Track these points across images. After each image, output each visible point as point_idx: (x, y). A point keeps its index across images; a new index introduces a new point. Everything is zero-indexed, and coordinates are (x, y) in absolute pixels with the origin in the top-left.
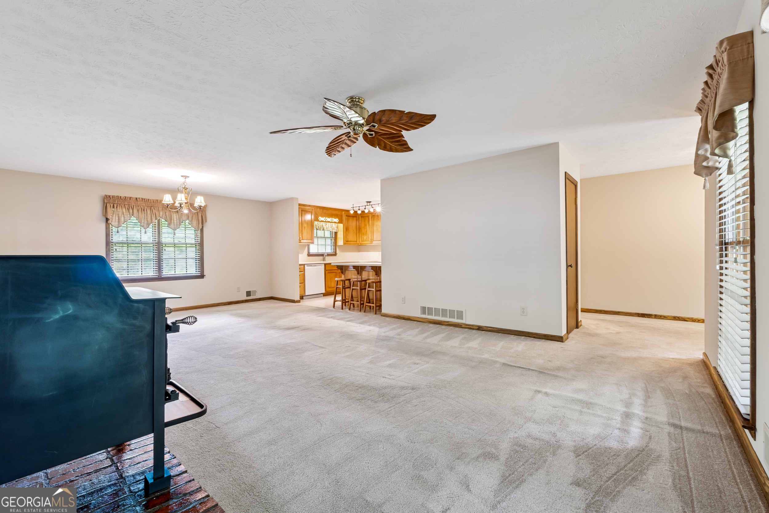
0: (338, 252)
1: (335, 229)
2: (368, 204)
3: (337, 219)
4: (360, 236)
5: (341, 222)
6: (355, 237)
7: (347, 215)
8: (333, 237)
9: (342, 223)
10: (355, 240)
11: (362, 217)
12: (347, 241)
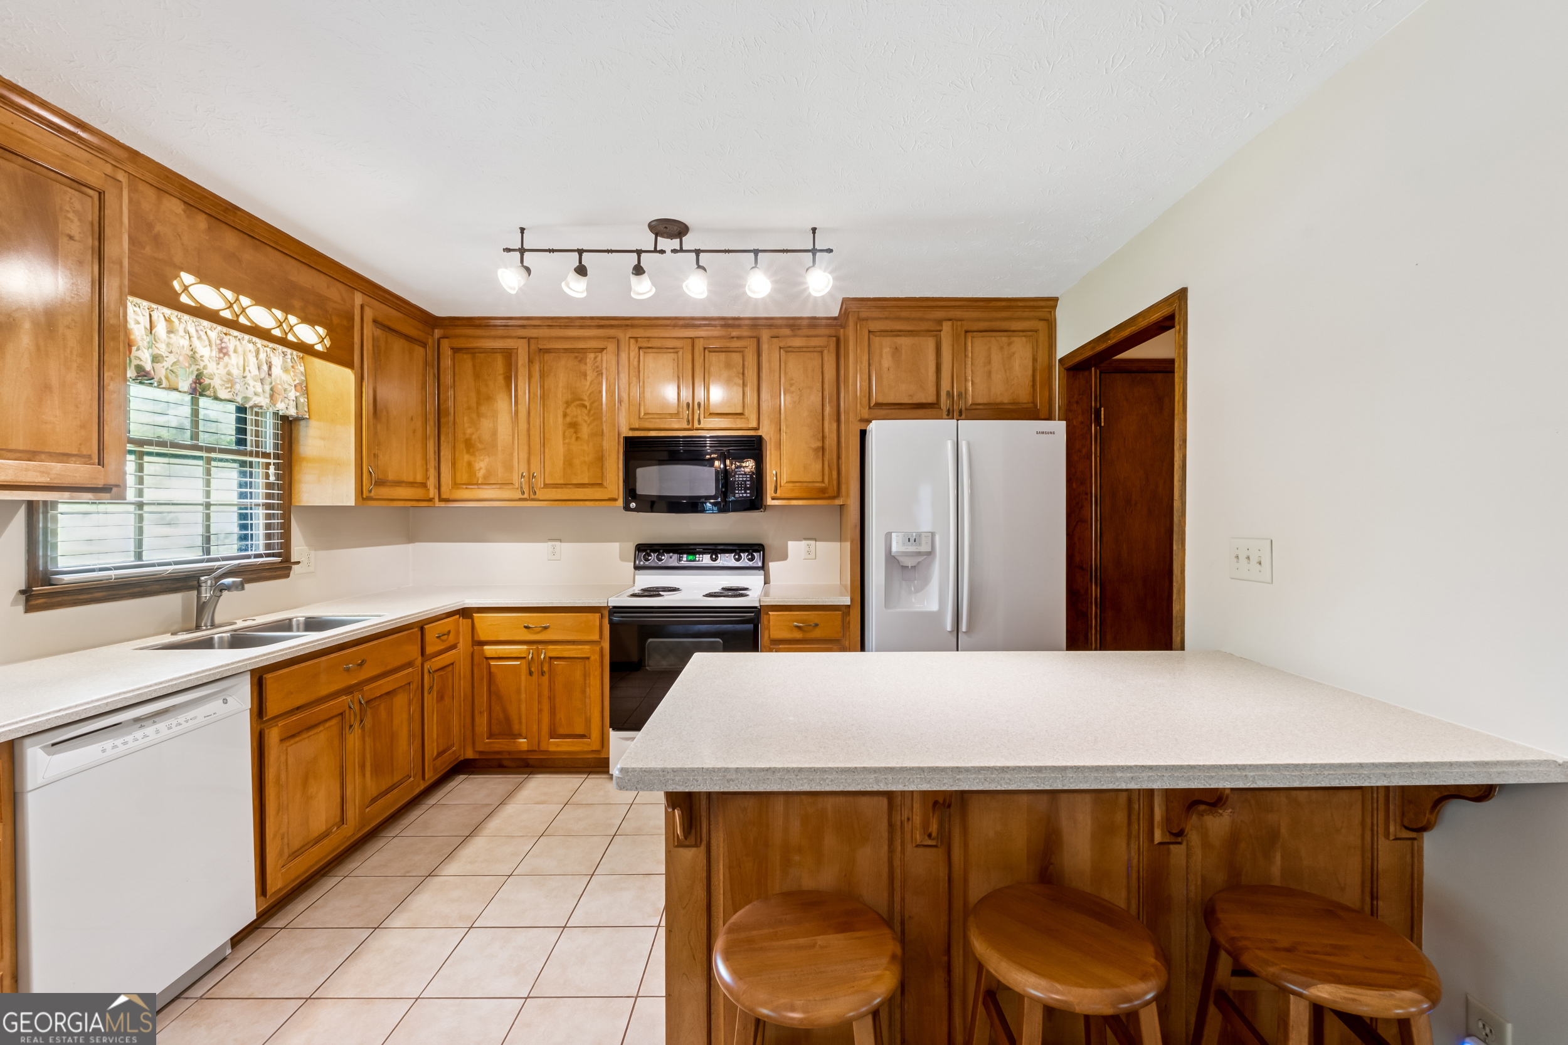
0: (299, 548)
1: (292, 394)
2: (665, 243)
3: (321, 330)
4: (446, 453)
5: (339, 354)
6: (419, 461)
7: (380, 319)
8: (270, 449)
9: (349, 365)
10: (419, 478)
11: (456, 350)
12: (380, 483)
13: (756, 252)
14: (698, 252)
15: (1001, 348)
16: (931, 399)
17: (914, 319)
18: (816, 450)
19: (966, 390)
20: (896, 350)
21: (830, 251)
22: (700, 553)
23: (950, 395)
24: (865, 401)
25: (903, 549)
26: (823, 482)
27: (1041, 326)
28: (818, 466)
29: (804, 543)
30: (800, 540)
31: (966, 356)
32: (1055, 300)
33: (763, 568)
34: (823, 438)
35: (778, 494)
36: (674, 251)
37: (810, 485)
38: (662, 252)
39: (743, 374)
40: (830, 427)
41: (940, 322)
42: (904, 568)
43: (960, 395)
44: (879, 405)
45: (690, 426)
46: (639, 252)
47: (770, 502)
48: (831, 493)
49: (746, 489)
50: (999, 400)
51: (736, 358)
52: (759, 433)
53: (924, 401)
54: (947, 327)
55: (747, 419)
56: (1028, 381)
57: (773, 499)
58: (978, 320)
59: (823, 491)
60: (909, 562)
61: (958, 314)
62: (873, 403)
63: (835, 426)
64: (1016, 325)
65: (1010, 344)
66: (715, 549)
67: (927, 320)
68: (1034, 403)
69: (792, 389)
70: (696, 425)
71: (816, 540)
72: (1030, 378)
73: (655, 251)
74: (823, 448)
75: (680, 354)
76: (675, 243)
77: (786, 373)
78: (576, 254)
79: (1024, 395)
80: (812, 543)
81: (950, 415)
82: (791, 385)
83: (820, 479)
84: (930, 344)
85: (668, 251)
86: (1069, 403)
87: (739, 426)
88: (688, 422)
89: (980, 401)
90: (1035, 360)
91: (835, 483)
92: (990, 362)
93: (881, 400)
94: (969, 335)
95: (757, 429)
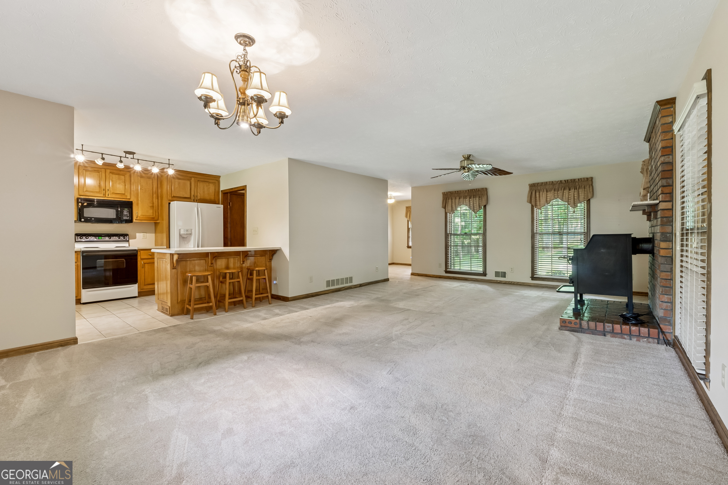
2: (129, 156)
13: (154, 162)
14: (138, 160)
15: (207, 186)
16: (189, 196)
17: (184, 176)
18: (151, 207)
19: (198, 195)
20: (179, 183)
21: (173, 165)
22: (103, 237)
23: (194, 196)
24: (170, 195)
25: (184, 233)
26: (153, 216)
27: (217, 182)
28: (152, 211)
29: (142, 234)
30: (141, 233)
31: (198, 187)
32: (220, 176)
33: (128, 241)
34: (153, 203)
35: (138, 219)
36: (131, 158)
37: (149, 216)
38: (128, 158)
39: (125, 182)
40: (155, 201)
41: (191, 177)
42: (183, 238)
43: (196, 196)
44: (174, 197)
45: (104, 196)
46: (121, 157)
47: (134, 221)
48: (156, 219)
49: (127, 217)
50: (206, 198)
51: (122, 177)
52: (131, 200)
53: (187, 197)
54: (193, 179)
55: (126, 196)
56: (213, 194)
57: (136, 220)
58: (201, 178)
59: (153, 218)
60: (185, 236)
61: (196, 176)
62: (172, 196)
63: (157, 200)
64: (210, 181)
65: (209, 185)
66: (110, 235)
67: (188, 176)
68: (215, 200)
69: (143, 188)
70: (107, 196)
71: (146, 233)
72: (214, 194)
73: (126, 157)
74: (153, 206)
75: (100, 173)
76: (131, 156)
77: (140, 184)
78: (101, 154)
79: (212, 197)
80: (145, 234)
81: (194, 201)
82: (142, 187)
83: (152, 215)
84: (188, 183)
85: (130, 158)
86: (223, 201)
87: (123, 198)
88: (104, 195)
89: (202, 198)
90: (215, 190)
91: (157, 216)
92: (204, 189)
93: (175, 195)
94: (199, 182)
95: (130, 199)
